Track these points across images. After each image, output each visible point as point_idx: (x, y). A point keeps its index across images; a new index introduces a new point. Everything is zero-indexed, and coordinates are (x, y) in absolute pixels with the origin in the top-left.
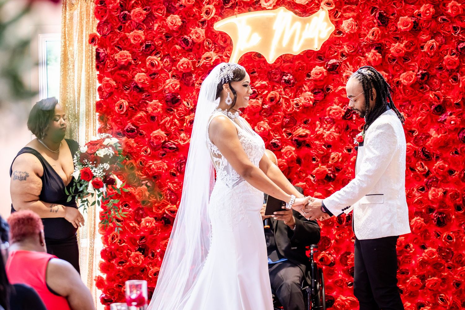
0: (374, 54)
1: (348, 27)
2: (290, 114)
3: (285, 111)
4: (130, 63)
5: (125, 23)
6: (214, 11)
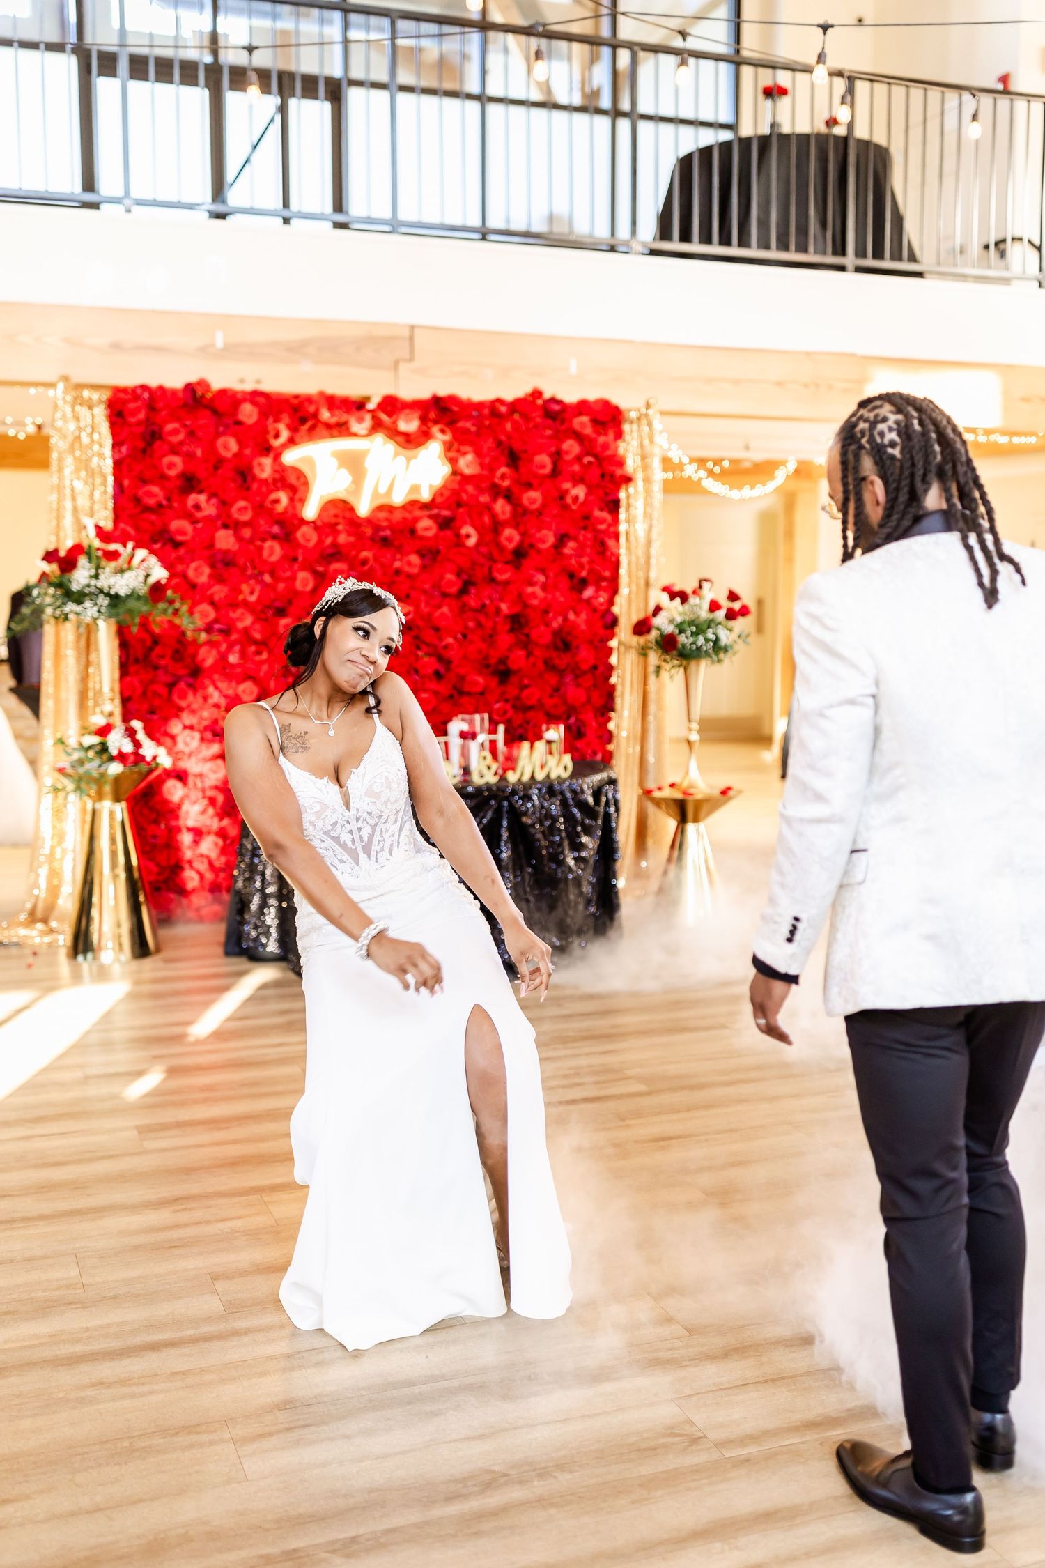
0: (503, 506)
1: (468, 466)
4: (161, 505)
5: (154, 444)
6: (285, 434)
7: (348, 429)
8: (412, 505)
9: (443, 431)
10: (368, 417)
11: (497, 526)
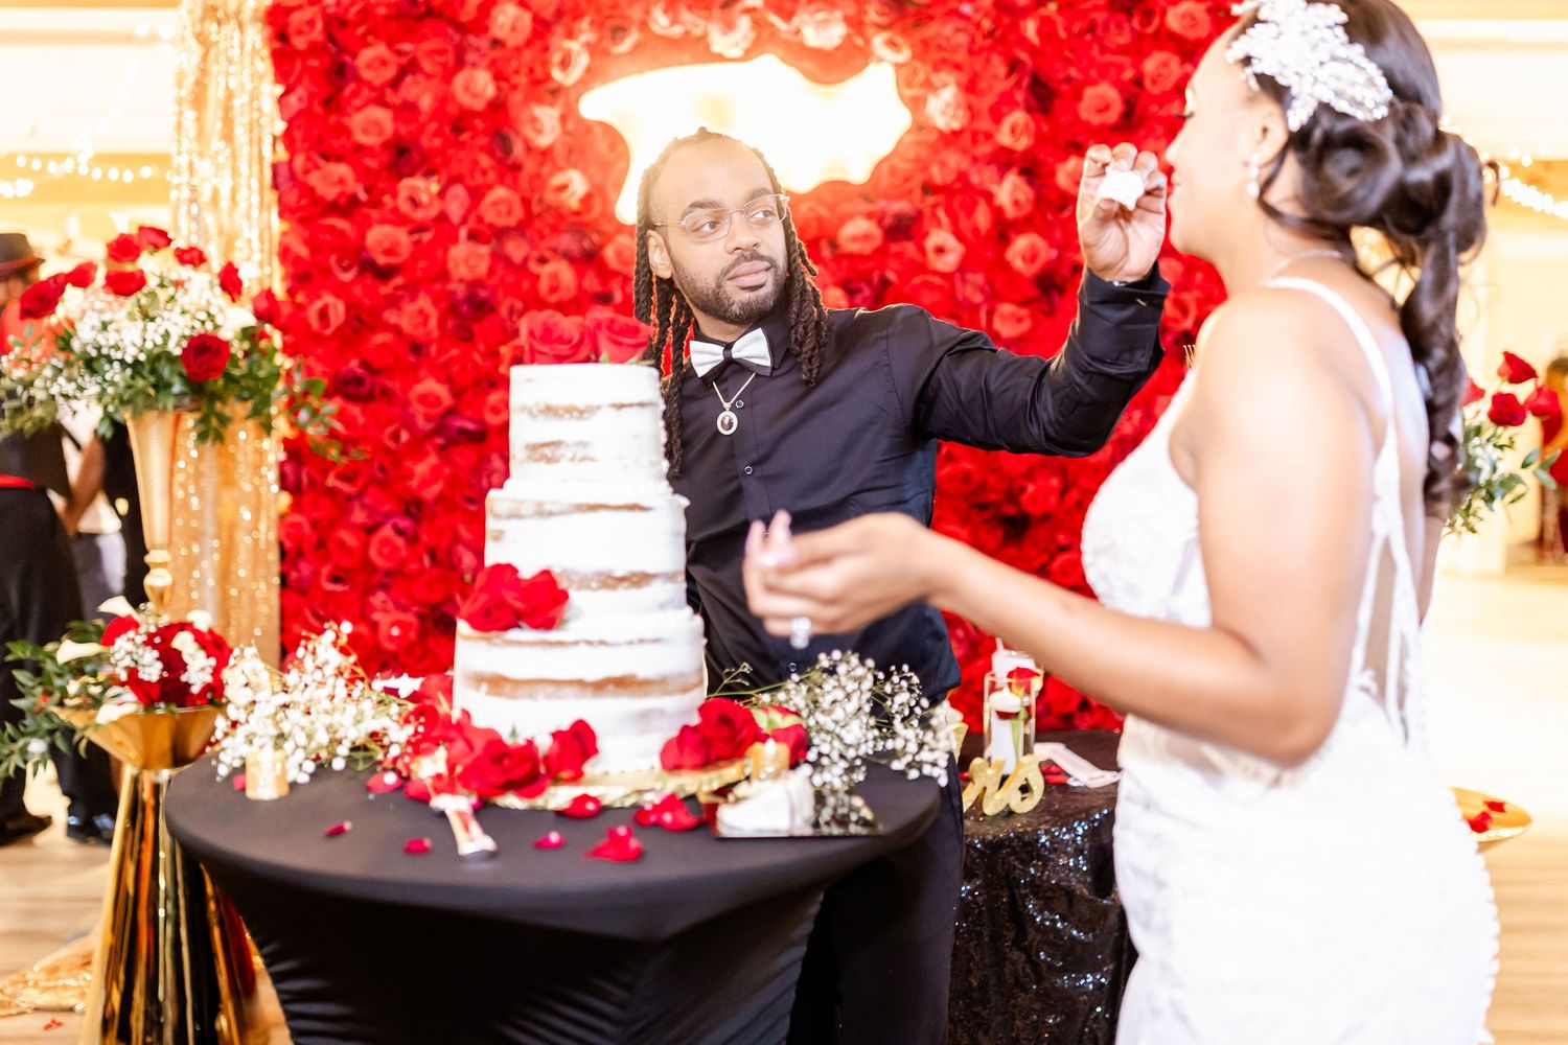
0: (1016, 188)
1: (944, 113)
4: (354, 198)
5: (341, 89)
6: (582, 61)
7: (707, 46)
8: (836, 190)
9: (891, 44)
10: (744, 22)
11: (1004, 229)
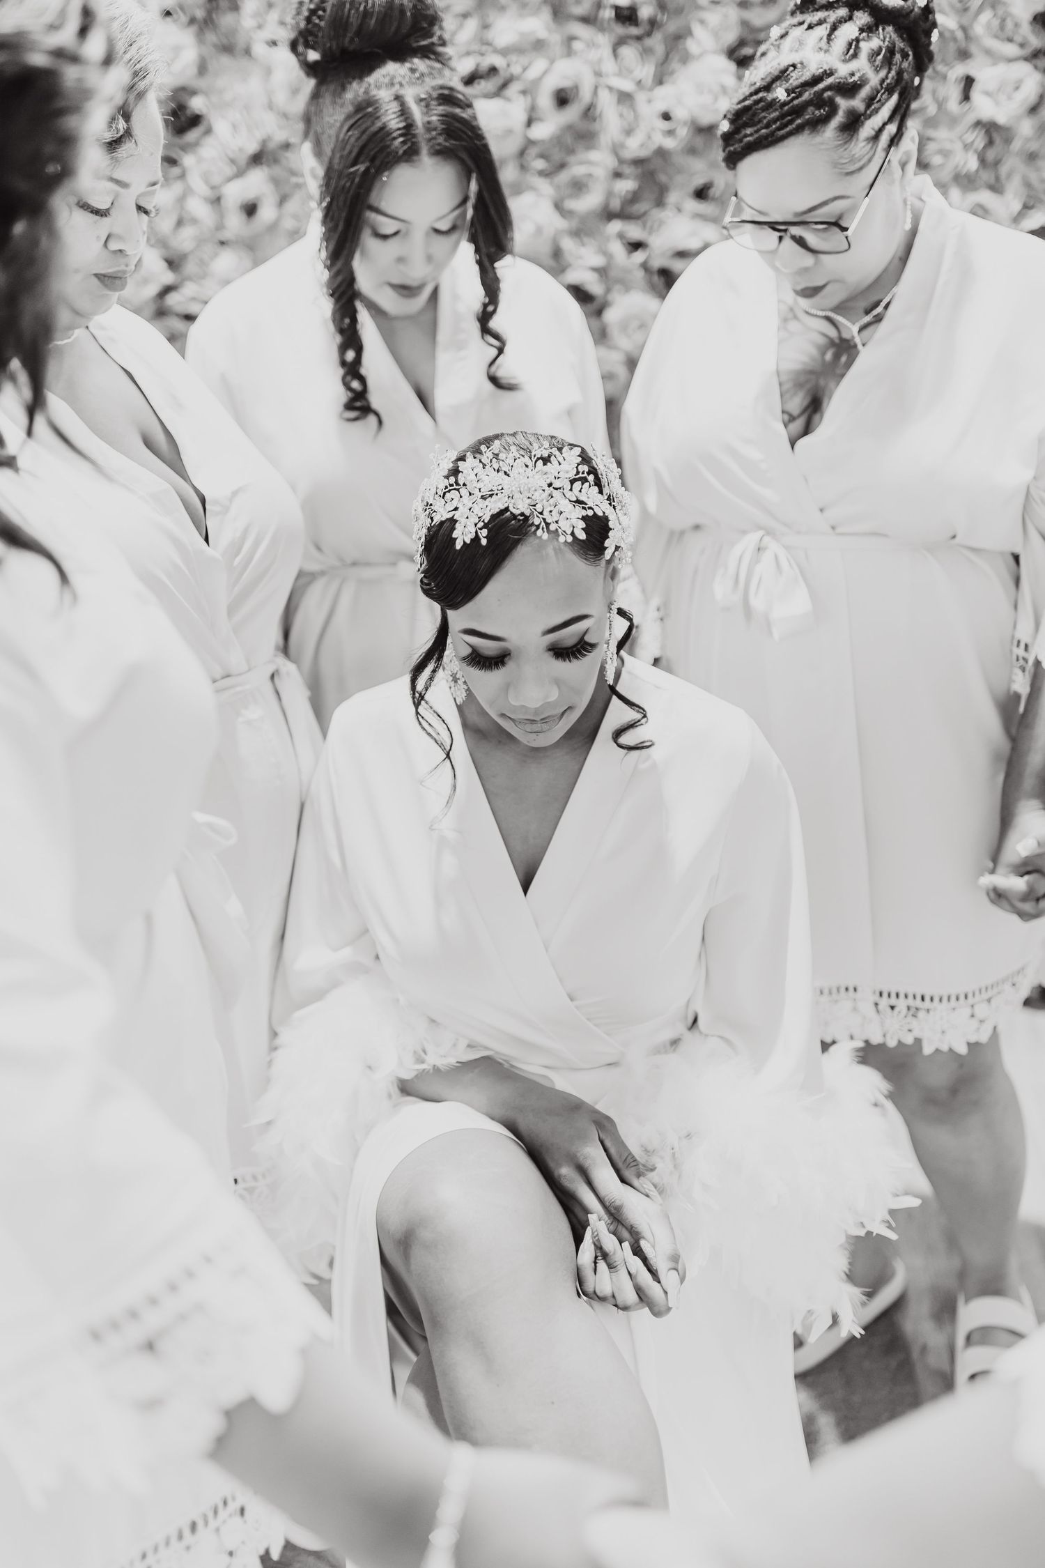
2: (638, 162)
3: (616, 150)
